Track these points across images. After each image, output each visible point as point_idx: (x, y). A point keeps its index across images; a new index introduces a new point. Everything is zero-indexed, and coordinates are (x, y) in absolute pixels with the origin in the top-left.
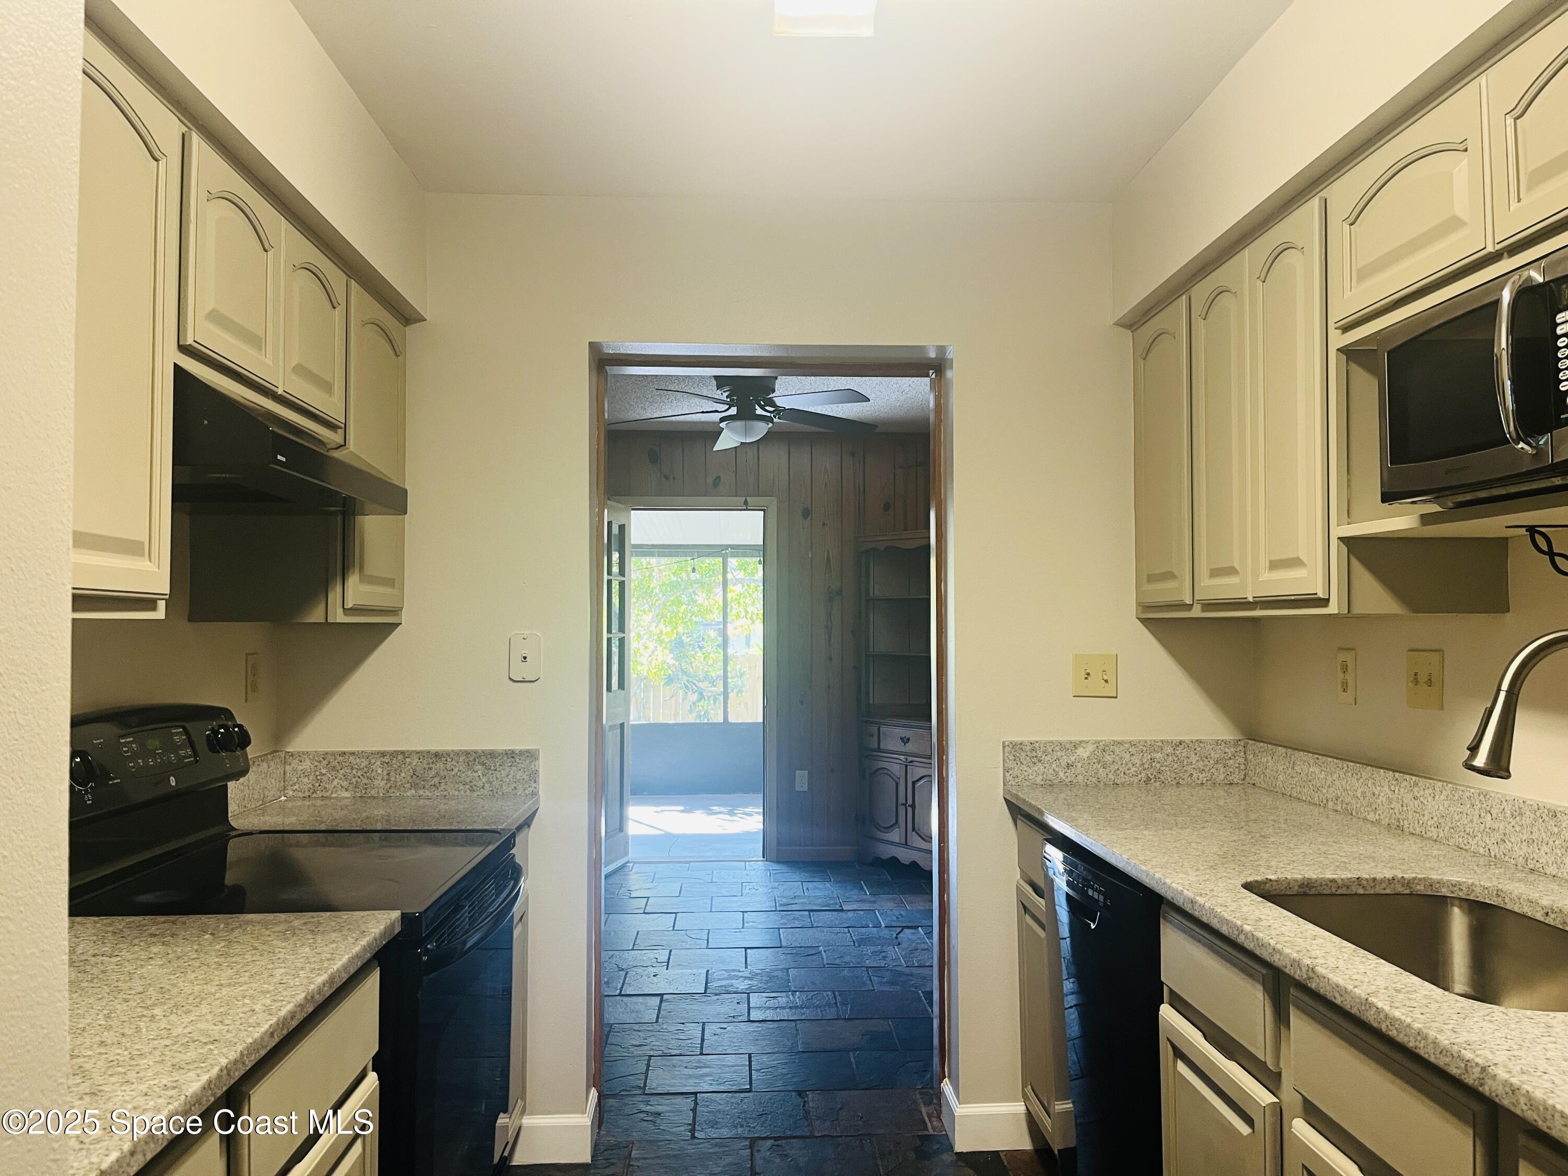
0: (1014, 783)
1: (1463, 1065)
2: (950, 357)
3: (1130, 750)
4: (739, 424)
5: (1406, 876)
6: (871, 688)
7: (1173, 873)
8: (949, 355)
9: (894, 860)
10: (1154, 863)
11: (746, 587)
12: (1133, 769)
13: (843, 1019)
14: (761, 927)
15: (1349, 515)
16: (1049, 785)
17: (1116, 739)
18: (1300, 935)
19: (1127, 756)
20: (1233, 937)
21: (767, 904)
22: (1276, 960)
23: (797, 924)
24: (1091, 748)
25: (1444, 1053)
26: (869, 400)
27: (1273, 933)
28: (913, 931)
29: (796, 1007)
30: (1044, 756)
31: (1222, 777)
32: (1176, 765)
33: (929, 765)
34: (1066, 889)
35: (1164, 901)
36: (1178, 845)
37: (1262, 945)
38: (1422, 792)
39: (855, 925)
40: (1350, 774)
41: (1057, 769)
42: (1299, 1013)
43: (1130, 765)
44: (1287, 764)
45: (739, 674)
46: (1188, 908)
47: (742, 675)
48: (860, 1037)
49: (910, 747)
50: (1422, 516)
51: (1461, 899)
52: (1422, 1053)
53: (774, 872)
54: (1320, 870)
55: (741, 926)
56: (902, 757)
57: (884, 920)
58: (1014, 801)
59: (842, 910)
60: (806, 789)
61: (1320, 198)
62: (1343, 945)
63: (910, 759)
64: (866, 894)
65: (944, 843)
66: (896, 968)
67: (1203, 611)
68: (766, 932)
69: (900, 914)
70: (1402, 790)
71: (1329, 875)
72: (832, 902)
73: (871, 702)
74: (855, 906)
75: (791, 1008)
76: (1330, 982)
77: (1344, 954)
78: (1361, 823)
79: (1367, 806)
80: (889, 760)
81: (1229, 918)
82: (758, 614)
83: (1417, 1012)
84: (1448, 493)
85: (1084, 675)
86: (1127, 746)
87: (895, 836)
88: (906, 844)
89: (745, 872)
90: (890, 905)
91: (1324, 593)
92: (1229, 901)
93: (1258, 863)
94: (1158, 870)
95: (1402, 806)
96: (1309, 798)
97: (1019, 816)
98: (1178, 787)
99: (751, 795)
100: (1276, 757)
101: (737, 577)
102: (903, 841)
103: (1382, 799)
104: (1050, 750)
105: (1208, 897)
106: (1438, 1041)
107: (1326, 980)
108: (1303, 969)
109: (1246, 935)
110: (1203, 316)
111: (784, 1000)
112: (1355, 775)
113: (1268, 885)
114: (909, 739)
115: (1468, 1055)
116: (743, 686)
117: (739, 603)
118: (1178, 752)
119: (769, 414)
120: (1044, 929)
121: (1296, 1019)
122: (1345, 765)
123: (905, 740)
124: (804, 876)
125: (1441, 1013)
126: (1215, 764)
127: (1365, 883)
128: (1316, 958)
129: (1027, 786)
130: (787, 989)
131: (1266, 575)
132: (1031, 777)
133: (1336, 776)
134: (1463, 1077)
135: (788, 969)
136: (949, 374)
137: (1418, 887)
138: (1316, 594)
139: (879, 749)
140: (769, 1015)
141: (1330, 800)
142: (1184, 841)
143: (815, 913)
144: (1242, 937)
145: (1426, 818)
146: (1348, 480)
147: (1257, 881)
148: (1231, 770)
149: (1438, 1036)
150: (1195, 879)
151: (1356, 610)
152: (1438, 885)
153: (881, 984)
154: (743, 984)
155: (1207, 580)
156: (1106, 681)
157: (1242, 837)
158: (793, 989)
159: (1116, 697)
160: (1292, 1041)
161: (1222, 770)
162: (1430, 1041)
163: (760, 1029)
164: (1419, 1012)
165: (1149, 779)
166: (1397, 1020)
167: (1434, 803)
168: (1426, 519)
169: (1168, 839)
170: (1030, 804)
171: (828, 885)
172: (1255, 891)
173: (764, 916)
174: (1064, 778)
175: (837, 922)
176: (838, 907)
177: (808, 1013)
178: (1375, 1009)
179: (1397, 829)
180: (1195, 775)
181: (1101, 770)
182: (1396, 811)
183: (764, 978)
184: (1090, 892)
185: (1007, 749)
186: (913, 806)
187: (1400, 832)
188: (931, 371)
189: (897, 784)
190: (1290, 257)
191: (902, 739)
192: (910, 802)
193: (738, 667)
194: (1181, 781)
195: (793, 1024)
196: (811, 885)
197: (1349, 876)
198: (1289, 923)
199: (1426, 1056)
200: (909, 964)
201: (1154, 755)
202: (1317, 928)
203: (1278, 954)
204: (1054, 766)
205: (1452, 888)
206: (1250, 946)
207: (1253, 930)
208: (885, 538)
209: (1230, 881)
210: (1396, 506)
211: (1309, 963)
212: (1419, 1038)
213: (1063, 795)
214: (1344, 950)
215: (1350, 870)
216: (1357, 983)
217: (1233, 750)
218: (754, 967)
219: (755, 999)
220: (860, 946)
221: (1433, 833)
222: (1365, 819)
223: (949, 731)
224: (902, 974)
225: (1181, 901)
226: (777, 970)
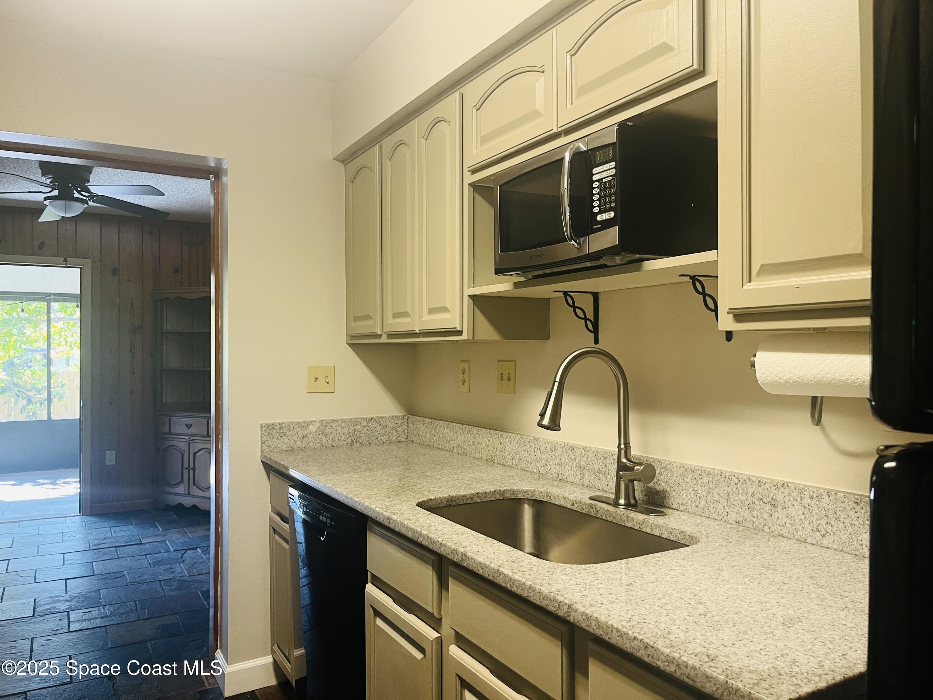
0: (268, 451)
1: (557, 605)
2: (225, 167)
3: (342, 425)
4: (60, 203)
5: (501, 489)
6: (164, 392)
7: (376, 501)
8: (225, 165)
9: (180, 505)
10: (363, 496)
11: (66, 324)
12: (343, 436)
13: (143, 619)
14: (78, 562)
15: (474, 283)
16: (291, 450)
17: (333, 418)
18: (455, 533)
19: (340, 429)
20: (415, 539)
21: (83, 546)
22: (442, 551)
23: (106, 557)
24: (318, 425)
25: (546, 598)
26: (164, 195)
27: (440, 533)
28: (193, 551)
29: (106, 617)
30: (288, 432)
31: (395, 438)
32: (369, 433)
33: (208, 442)
34: (303, 516)
35: (369, 519)
36: (375, 483)
37: (434, 542)
38: (504, 440)
39: (151, 552)
40: (466, 432)
41: (296, 440)
42: (454, 581)
43: (342, 434)
44: (432, 428)
45: (60, 385)
46: (386, 523)
47: (63, 386)
48: (155, 630)
49: (192, 430)
50: (515, 283)
51: (528, 499)
52: (531, 599)
53: (88, 523)
54: (457, 490)
55: (62, 563)
56: (186, 437)
57: (172, 546)
58: (268, 462)
59: (141, 544)
60: (114, 463)
61: (460, 92)
62: (479, 536)
63: (192, 438)
64: (159, 530)
65: (219, 493)
66: (181, 578)
67: (388, 338)
68: (82, 566)
69: (184, 541)
70: (494, 439)
71: (462, 493)
72: (133, 539)
73: (164, 401)
74: (151, 540)
75: (102, 618)
76: (476, 561)
77: (481, 542)
78: (472, 460)
79: (475, 450)
80: (177, 440)
81: (413, 527)
82: (75, 343)
83: (527, 573)
84: (530, 270)
85: (314, 379)
86: (340, 422)
87: (181, 489)
88: (189, 494)
89: (66, 525)
90: (177, 536)
91: (460, 328)
92: (411, 515)
93: (423, 489)
94: (366, 500)
95: (494, 448)
96: (443, 447)
97: (271, 472)
98: (370, 446)
99: (70, 470)
100: (425, 425)
101: (59, 317)
102: (186, 492)
103: (483, 445)
104: (292, 428)
105: (399, 514)
106: (541, 591)
107: (473, 560)
108: (459, 555)
109: (423, 537)
110: (390, 158)
111: (96, 612)
112: (469, 432)
113: (430, 503)
114: (191, 425)
115: (560, 598)
116: (63, 394)
117: (60, 335)
118: (370, 425)
119: (85, 198)
120: (288, 544)
121: (454, 586)
122: (464, 428)
123: (189, 426)
124: (112, 523)
125: (539, 573)
126: (391, 430)
127: (481, 495)
128: (466, 547)
129: (276, 452)
130: (99, 605)
131: (427, 317)
132: (279, 446)
133: (458, 433)
134: (557, 612)
135: (99, 590)
136: (224, 179)
137: (507, 495)
138: (456, 328)
139: (170, 433)
140: (85, 625)
141: (455, 448)
142: (378, 480)
143: (120, 548)
144: (421, 538)
145: (506, 454)
146: (474, 262)
147: (424, 501)
148: (400, 433)
149: (542, 589)
150: (389, 503)
151: (477, 337)
152: (517, 493)
153: (171, 590)
154: (64, 605)
155: (391, 320)
156: (328, 383)
157: (411, 474)
158: (103, 604)
159: (333, 393)
160: (450, 600)
161: (395, 434)
162: (537, 591)
163: (78, 636)
164: (528, 574)
165: (353, 442)
166: (517, 581)
167: (510, 446)
168: (517, 285)
169: (369, 479)
170: (280, 464)
171: (131, 527)
172: (423, 507)
173: (81, 555)
174: (301, 445)
175: (137, 552)
176: (138, 542)
177: (115, 620)
178: (503, 575)
179: (490, 461)
180: (380, 438)
181: (323, 439)
182: (491, 452)
183: (80, 599)
184: (321, 518)
185: (263, 429)
186: (194, 469)
187: (493, 463)
188: (211, 176)
189: (183, 456)
190: (442, 126)
191: (186, 425)
192: (192, 466)
193: (60, 380)
194: (371, 442)
195: (104, 629)
196: (117, 529)
197: (473, 492)
198: (446, 526)
199: (535, 601)
200: (191, 574)
201: (356, 427)
202: (463, 527)
203: (444, 547)
204: (294, 437)
205: (524, 494)
206: (425, 543)
207: (428, 533)
208: (175, 291)
209: (409, 503)
210: (502, 277)
211: (463, 550)
212: (530, 591)
213: (299, 457)
214: (480, 539)
215: (473, 489)
216: (491, 561)
217: (401, 422)
218: (73, 592)
219: (73, 615)
220: (154, 566)
221: (510, 463)
222: (474, 457)
223: (224, 419)
224: (184, 581)
225: (382, 519)
226: (91, 592)
